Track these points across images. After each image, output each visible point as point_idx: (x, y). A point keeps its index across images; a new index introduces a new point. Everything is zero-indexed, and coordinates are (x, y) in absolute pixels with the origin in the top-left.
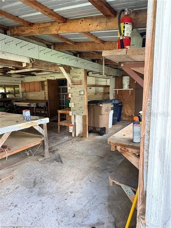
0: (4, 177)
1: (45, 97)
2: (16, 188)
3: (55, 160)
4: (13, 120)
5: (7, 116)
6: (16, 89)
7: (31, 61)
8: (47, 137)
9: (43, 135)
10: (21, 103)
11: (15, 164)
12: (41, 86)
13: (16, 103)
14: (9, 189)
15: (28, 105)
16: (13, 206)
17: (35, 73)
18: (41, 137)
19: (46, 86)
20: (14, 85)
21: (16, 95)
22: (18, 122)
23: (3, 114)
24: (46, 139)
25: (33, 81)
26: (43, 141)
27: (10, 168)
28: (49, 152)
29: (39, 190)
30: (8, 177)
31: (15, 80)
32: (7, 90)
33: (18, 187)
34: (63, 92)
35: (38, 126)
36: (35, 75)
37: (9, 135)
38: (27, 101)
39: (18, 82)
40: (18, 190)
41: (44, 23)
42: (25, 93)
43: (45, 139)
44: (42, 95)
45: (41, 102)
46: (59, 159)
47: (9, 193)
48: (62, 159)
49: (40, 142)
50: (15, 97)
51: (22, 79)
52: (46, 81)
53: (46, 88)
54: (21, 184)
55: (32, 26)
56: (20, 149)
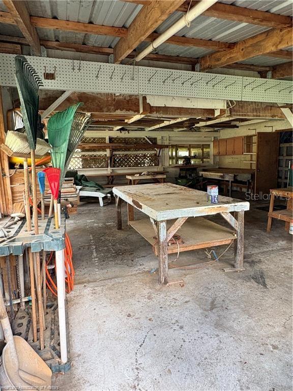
0: (173, 280)
1: (251, 163)
2: (186, 302)
3: (253, 278)
4: (193, 200)
5: (186, 192)
6: (205, 150)
7: (229, 105)
8: (243, 234)
9: (235, 230)
10: (211, 173)
11: (189, 266)
12: (245, 145)
13: (203, 173)
14: (176, 300)
15: (221, 176)
16: (178, 325)
17: (237, 123)
18: (232, 233)
19: (255, 144)
20: (203, 145)
21: (204, 160)
22: (199, 204)
23: (182, 189)
24: (241, 239)
25: (232, 136)
26: (236, 241)
27: (182, 269)
28: (244, 262)
29: (218, 318)
30: (177, 282)
31: (205, 137)
32: (193, 152)
33: (189, 301)
34: (287, 155)
35: (230, 214)
36: (238, 127)
37: (185, 221)
38: (220, 169)
39: (209, 139)
40: (188, 305)
41: (253, 37)
42: (218, 158)
43: (239, 238)
44: (246, 160)
45: (243, 173)
46: (260, 279)
47: (176, 306)
48: (266, 279)
49: (230, 241)
50: (203, 162)
51: (216, 134)
52: (255, 135)
53: (255, 148)
54: (193, 299)
55: (233, 48)
56: (198, 245)
